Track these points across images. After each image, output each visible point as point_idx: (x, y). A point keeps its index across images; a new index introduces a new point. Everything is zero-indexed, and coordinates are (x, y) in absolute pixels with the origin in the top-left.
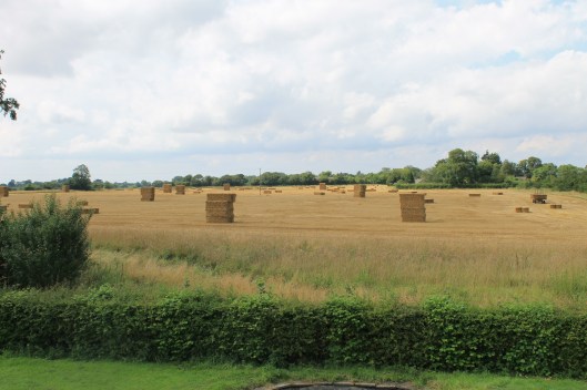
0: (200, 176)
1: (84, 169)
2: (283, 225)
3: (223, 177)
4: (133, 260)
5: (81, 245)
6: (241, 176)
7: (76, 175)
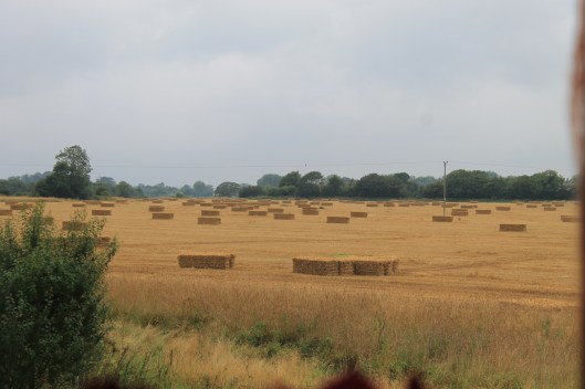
0: (315, 175)
1: (77, 154)
2: (494, 284)
3: (366, 180)
4: (185, 344)
5: (92, 309)
6: (404, 176)
7: (60, 167)
